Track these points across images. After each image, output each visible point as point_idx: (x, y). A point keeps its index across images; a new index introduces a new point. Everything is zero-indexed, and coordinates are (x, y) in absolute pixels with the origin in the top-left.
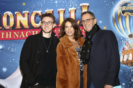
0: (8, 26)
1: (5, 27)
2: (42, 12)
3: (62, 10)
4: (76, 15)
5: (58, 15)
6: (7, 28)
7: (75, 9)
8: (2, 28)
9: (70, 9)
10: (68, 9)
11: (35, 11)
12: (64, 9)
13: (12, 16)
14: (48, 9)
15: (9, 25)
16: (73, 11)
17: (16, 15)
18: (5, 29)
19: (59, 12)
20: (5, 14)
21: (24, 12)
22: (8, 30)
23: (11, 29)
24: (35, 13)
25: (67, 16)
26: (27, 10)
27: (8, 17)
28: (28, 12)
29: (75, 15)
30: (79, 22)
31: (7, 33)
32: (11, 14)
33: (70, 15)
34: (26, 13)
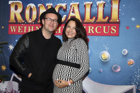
0: (30, 19)
1: (27, 20)
2: (66, 5)
3: (89, 4)
4: (105, 10)
5: (84, 9)
6: (29, 22)
7: (104, 2)
8: (25, 22)
9: (98, 3)
10: (96, 2)
11: (59, 4)
12: (91, 3)
13: (35, 9)
14: (74, 2)
15: (32, 19)
16: (102, 5)
17: (39, 8)
18: (28, 23)
19: (85, 6)
20: (28, 6)
21: (47, 5)
22: (30, 23)
23: (33, 23)
24: (59, 6)
25: (94, 10)
26: (51, 3)
27: (31, 10)
28: (51, 4)
29: (103, 10)
30: (107, 18)
31: (29, 27)
32: (34, 6)
33: (98, 9)
34: (50, 5)
